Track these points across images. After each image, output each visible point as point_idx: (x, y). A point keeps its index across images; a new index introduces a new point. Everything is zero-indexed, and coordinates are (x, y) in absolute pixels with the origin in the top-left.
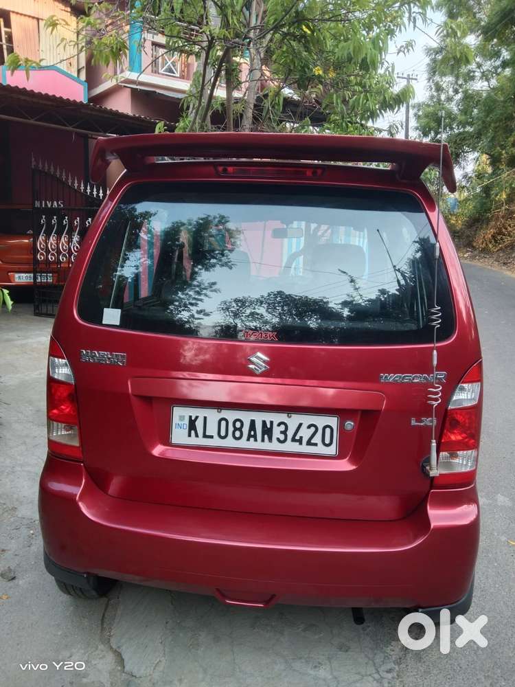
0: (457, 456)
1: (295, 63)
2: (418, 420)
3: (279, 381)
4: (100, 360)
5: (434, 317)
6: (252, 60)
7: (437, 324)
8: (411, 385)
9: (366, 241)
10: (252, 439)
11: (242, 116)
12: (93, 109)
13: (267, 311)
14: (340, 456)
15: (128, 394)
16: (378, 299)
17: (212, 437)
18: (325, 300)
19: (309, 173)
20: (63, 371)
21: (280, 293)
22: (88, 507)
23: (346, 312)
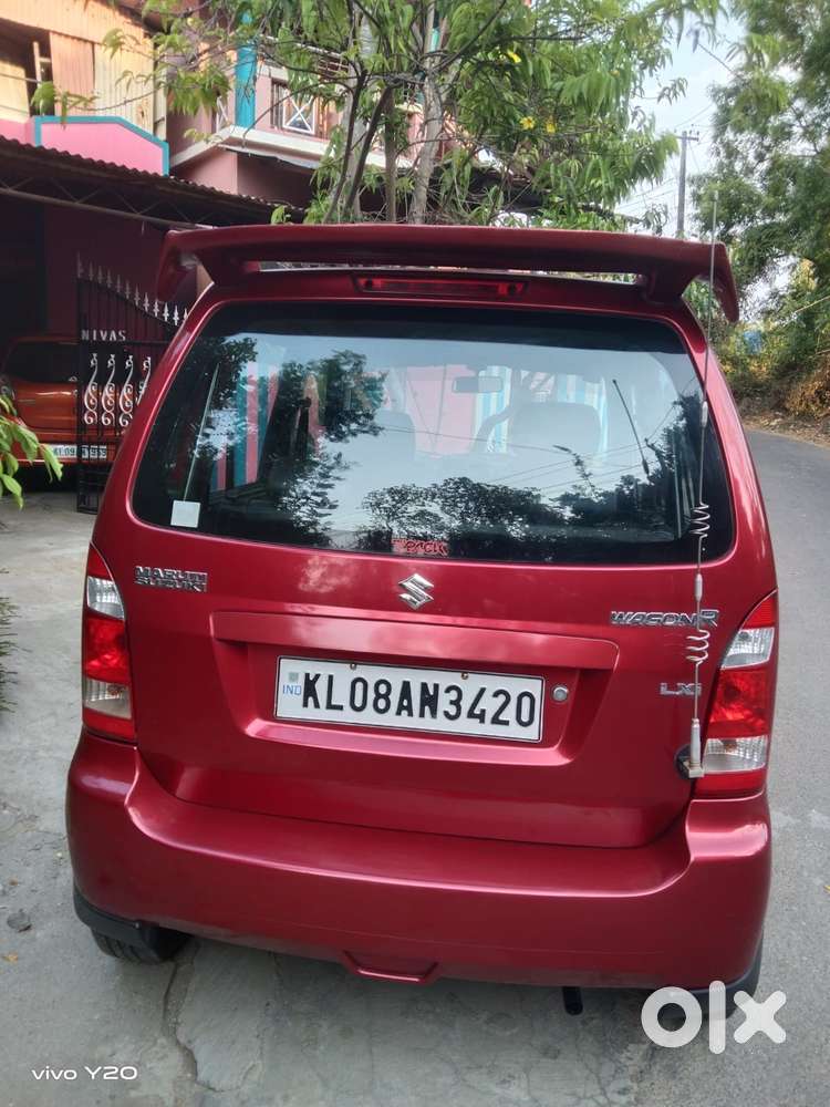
0: (734, 746)
1: (492, 111)
2: (672, 687)
3: (460, 621)
4: (166, 582)
5: (698, 521)
6: (427, 108)
7: (702, 533)
8: (662, 629)
9: (604, 398)
10: (404, 713)
11: (410, 197)
12: (174, 186)
13: (442, 509)
14: (546, 742)
15: (210, 637)
16: (619, 491)
17: (340, 708)
18: (535, 493)
19: (502, 288)
20: (108, 600)
21: (464, 481)
22: (145, 815)
23: (568, 513)
